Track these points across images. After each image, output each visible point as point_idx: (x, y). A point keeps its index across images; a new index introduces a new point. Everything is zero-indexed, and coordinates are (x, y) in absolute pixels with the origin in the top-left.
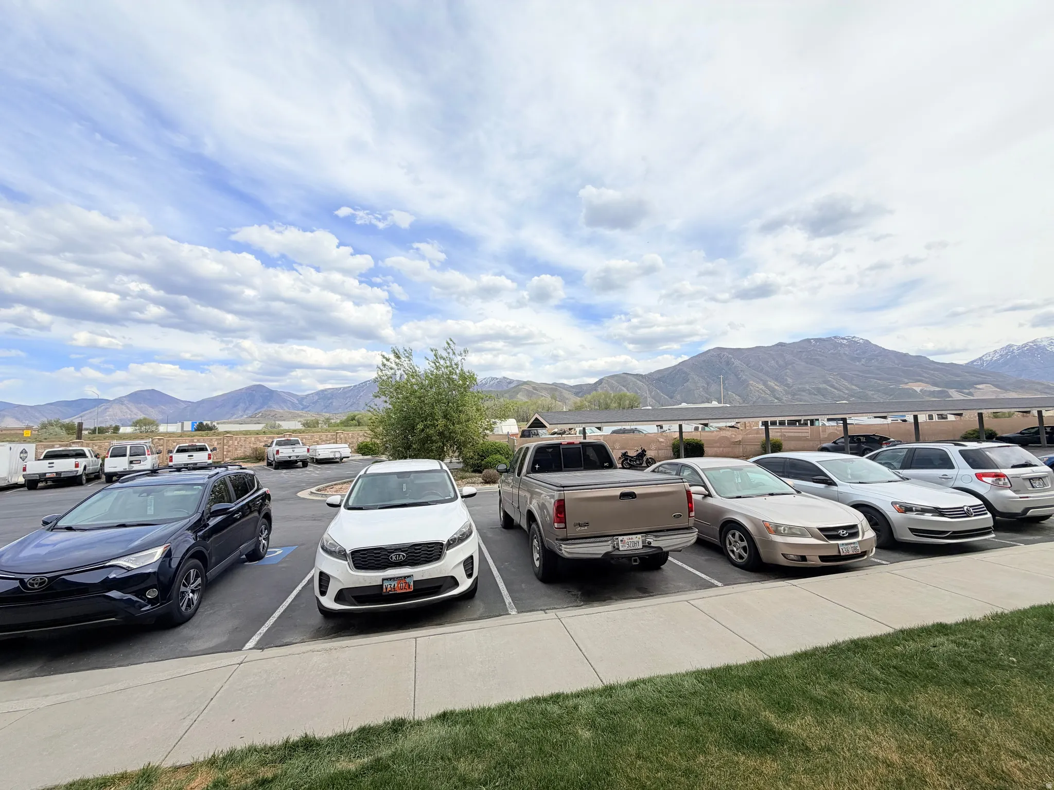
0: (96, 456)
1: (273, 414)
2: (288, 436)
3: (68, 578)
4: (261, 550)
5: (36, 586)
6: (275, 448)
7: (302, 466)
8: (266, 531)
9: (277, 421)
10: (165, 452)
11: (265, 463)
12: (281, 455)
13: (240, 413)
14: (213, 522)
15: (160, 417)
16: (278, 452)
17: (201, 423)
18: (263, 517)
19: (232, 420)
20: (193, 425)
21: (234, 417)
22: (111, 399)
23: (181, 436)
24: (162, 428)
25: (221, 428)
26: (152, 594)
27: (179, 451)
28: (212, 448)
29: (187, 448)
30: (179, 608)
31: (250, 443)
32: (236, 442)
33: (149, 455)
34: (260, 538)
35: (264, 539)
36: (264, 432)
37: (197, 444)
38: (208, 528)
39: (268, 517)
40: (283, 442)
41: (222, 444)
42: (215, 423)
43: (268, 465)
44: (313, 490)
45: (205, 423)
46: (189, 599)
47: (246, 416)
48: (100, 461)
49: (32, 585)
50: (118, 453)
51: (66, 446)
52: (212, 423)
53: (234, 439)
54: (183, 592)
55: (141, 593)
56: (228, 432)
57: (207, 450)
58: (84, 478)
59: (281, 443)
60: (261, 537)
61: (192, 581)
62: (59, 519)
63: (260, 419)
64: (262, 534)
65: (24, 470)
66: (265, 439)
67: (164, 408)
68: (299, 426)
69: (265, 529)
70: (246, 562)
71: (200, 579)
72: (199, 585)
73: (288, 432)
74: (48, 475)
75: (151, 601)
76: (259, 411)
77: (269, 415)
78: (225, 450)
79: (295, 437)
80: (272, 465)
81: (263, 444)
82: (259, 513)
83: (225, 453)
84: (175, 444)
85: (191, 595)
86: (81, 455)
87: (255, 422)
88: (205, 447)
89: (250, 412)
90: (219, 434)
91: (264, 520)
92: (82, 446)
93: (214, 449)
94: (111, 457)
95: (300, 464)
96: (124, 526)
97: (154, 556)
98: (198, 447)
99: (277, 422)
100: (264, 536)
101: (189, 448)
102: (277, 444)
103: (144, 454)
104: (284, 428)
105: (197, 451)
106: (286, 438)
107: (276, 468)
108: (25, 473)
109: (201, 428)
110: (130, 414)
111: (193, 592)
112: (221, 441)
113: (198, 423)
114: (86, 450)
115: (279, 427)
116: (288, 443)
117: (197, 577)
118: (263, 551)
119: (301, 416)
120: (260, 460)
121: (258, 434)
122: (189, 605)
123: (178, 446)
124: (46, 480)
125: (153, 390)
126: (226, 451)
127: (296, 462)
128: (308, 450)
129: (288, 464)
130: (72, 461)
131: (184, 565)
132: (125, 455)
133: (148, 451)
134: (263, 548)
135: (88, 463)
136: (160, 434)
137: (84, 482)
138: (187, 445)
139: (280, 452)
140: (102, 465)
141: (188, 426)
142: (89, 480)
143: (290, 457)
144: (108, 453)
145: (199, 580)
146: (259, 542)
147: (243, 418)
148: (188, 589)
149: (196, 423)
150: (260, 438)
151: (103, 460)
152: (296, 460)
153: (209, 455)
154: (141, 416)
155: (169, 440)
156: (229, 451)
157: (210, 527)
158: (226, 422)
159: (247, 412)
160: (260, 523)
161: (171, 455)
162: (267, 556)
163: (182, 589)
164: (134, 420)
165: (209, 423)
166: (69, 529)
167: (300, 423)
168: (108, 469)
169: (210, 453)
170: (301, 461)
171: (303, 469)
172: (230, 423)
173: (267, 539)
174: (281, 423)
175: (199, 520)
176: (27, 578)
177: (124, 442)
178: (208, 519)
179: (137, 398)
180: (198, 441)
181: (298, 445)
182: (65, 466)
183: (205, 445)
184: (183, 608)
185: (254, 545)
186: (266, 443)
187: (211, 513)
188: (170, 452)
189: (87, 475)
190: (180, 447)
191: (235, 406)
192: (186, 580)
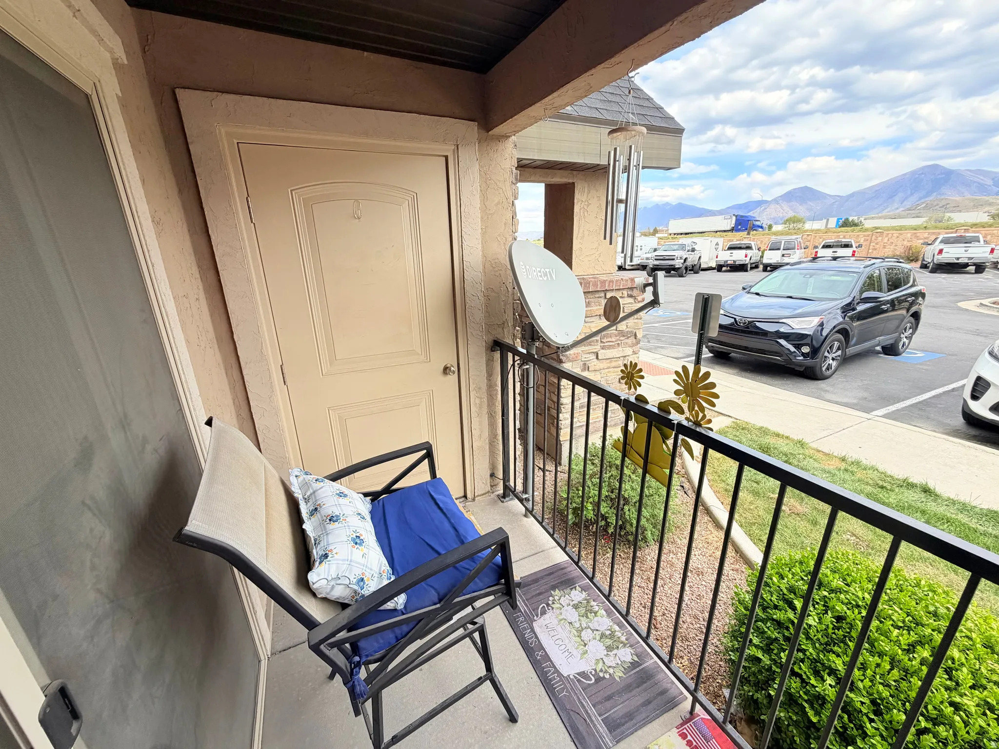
0: (758, 249)
1: (943, 203)
2: (963, 231)
3: (758, 324)
4: (900, 347)
5: (742, 324)
6: (938, 246)
7: (974, 272)
8: (911, 330)
9: (948, 212)
10: (811, 247)
11: (919, 264)
12: (944, 255)
13: (896, 205)
14: (861, 308)
15: (808, 214)
16: (941, 252)
17: (847, 219)
18: (911, 316)
19: (884, 213)
20: (838, 221)
21: (886, 211)
22: (769, 200)
23: (826, 232)
24: (808, 226)
25: (869, 224)
26: (806, 349)
27: (824, 247)
28: (857, 245)
29: (832, 244)
30: (821, 368)
31: (904, 240)
32: (887, 238)
33: (798, 249)
34: (902, 336)
35: (906, 337)
36: (925, 227)
37: (843, 240)
38: (855, 312)
39: (916, 316)
40: (952, 240)
41: (869, 241)
42: (862, 219)
43: (921, 267)
44: (986, 302)
45: (850, 219)
46: (829, 364)
47: (902, 209)
48: (760, 253)
49: (740, 323)
50: (775, 248)
51: (740, 240)
52: (859, 218)
53: (885, 235)
54: (826, 357)
55: (798, 347)
56: (877, 228)
57: (851, 246)
58: (749, 266)
59: (949, 240)
60: (903, 334)
61: (834, 351)
62: (751, 287)
63: (921, 211)
64: (905, 331)
65: (717, 257)
66: (926, 235)
67: (812, 205)
68: (983, 218)
69: (910, 328)
70: (881, 354)
71: (840, 351)
72: (839, 356)
73: (964, 226)
74: (729, 262)
75: (803, 354)
76: (923, 201)
77: (938, 205)
78: (871, 247)
79: (974, 232)
80: (928, 268)
81: (921, 241)
82: (908, 311)
83: (870, 251)
84: (821, 240)
85: (831, 361)
86: (749, 248)
87: (913, 216)
88: (850, 244)
89: (908, 204)
90: (867, 230)
91: (912, 319)
92: (750, 240)
93: (860, 246)
94: (770, 250)
95: (972, 268)
96: (791, 297)
97: (812, 323)
98: (843, 243)
99: (947, 215)
100: (906, 334)
101: (835, 244)
102: (942, 242)
103: (794, 249)
104: (957, 222)
105: (842, 247)
106: (959, 234)
107: (933, 271)
108: (717, 259)
109: (846, 224)
110: (782, 213)
111: (833, 359)
112: (869, 238)
113: (843, 219)
114: (753, 244)
115: (948, 220)
116: (960, 240)
117: (839, 349)
118: (902, 348)
119: (991, 204)
120: (912, 261)
121: (915, 229)
122: (828, 369)
123: (824, 242)
124: (727, 266)
125: (806, 187)
126: (873, 249)
127: (966, 265)
128: (992, 251)
129: (954, 268)
130: (744, 252)
131: (831, 337)
132: (779, 249)
133: (798, 246)
134: (903, 346)
135: (753, 255)
136: (807, 231)
137: (749, 269)
138: (833, 241)
139: (944, 251)
140: (762, 257)
141: (833, 222)
142: (752, 268)
143: (958, 259)
144: (767, 247)
145: (839, 353)
146: (900, 339)
147: (898, 211)
148: (831, 356)
149: (841, 219)
150: (918, 235)
151: (763, 253)
152: (968, 263)
153: (854, 252)
154: (791, 214)
155: (816, 236)
156: (875, 249)
157: (857, 311)
158: (875, 217)
159: (905, 203)
160: (906, 320)
161: (817, 250)
162: (904, 355)
163: (826, 354)
164: (786, 219)
165: (855, 218)
166: (757, 294)
167: (987, 214)
168: (766, 261)
169: (855, 249)
170: (975, 264)
171: (976, 275)
172: (880, 218)
173: (909, 338)
174: (952, 215)
175: (850, 304)
176: (738, 318)
177: (779, 238)
178: (858, 303)
179: (789, 197)
180: (844, 237)
181: (977, 244)
182: (739, 256)
183: (851, 242)
184: (824, 369)
185: (894, 340)
186: (926, 241)
187: (861, 299)
188: (816, 247)
189: (751, 264)
190: (826, 243)
191: (891, 197)
192: (830, 348)
